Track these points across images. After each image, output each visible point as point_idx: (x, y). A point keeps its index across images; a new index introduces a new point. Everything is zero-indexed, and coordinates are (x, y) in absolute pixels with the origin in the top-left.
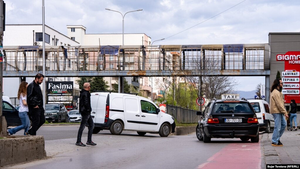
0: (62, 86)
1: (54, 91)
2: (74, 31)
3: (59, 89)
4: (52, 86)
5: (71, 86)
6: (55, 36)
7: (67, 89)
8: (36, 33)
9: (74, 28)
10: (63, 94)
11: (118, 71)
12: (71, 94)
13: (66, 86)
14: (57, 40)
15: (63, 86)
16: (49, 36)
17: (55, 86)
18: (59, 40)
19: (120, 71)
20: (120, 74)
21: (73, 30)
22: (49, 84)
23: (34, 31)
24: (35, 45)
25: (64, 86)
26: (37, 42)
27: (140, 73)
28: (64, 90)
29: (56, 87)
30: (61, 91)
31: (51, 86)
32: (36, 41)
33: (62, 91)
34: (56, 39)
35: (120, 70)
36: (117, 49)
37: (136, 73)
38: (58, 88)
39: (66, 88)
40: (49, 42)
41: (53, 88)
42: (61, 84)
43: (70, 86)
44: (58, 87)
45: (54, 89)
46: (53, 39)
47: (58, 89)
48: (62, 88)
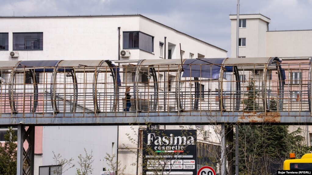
0: (174, 140)
1: (158, 150)
2: (244, 26)
3: (168, 145)
4: (154, 140)
5: (192, 139)
6: (165, 38)
7: (184, 146)
8: (124, 32)
9: (244, 20)
10: (176, 156)
11: (220, 113)
12: (191, 156)
13: (183, 139)
14: (172, 46)
15: (176, 138)
16: (153, 37)
17: (160, 138)
18: (176, 46)
19: (225, 114)
20: (224, 120)
21: (243, 23)
22: (149, 136)
23: (119, 28)
24: (121, 56)
25: (178, 139)
26: (125, 50)
27: (266, 118)
28: (178, 148)
29: (162, 141)
30: (171, 149)
31: (152, 139)
32: (123, 49)
33: (175, 150)
34: (169, 43)
35: (225, 111)
36: (217, 67)
37: (259, 116)
38: (165, 143)
39: (183, 142)
40: (153, 51)
41: (156, 143)
42: (171, 135)
43: (190, 138)
44: (167, 142)
45: (158, 146)
46: (161, 44)
47: (166, 146)
48: (174, 142)
